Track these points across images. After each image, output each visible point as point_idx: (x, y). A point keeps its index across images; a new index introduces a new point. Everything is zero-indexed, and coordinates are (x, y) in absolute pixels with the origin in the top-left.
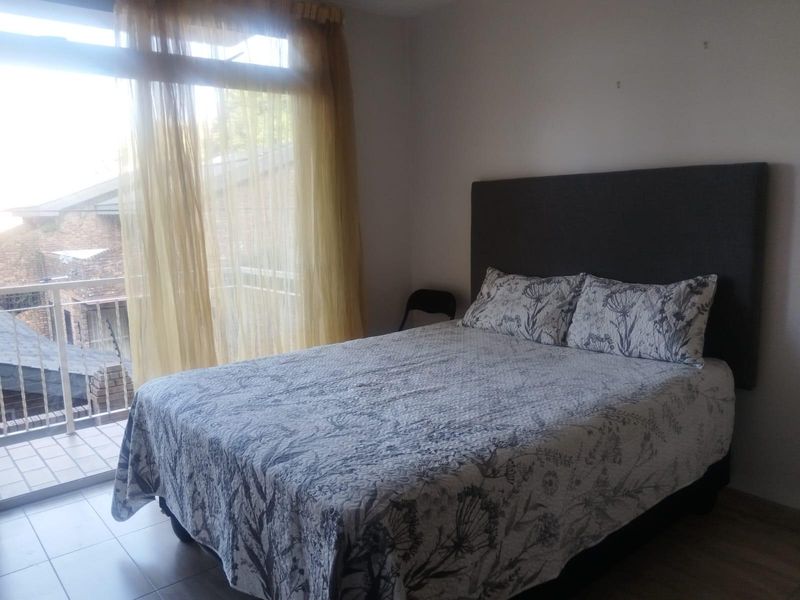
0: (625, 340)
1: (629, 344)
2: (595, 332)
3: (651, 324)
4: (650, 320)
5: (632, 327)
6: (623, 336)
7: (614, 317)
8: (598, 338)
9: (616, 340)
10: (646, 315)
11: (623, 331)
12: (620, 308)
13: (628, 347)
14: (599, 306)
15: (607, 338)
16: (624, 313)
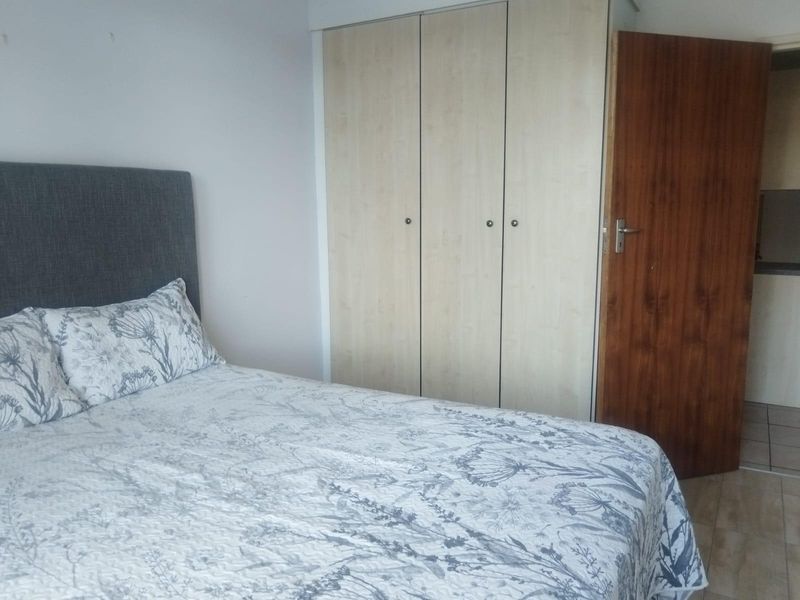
0: (165, 363)
1: (171, 367)
2: (127, 369)
3: (184, 335)
4: (180, 334)
5: (167, 347)
6: (162, 361)
7: (141, 345)
8: (137, 375)
9: (156, 368)
10: (174, 330)
11: (159, 356)
12: (141, 332)
13: (171, 369)
14: (111, 339)
15: (147, 371)
16: (150, 336)
